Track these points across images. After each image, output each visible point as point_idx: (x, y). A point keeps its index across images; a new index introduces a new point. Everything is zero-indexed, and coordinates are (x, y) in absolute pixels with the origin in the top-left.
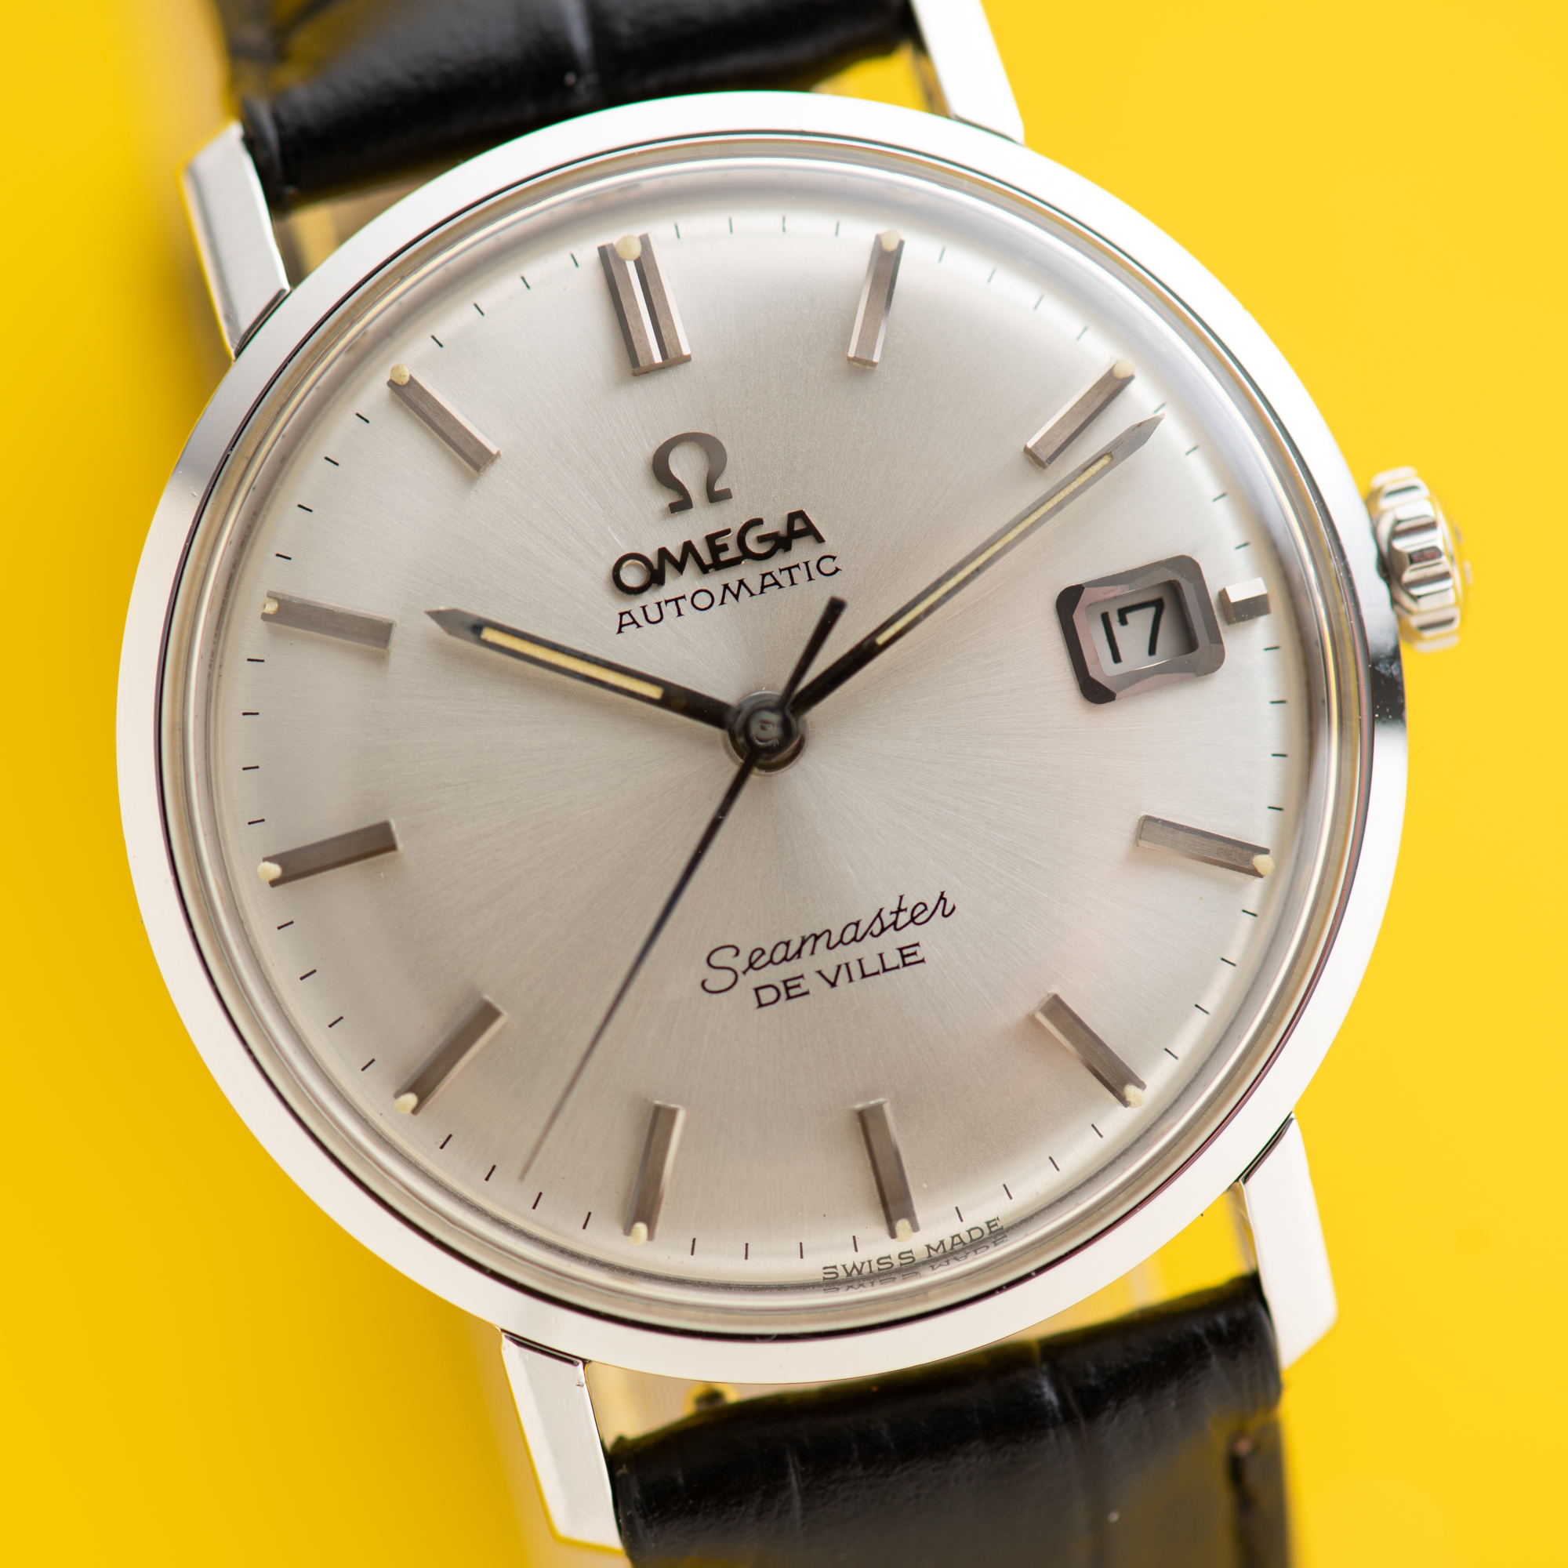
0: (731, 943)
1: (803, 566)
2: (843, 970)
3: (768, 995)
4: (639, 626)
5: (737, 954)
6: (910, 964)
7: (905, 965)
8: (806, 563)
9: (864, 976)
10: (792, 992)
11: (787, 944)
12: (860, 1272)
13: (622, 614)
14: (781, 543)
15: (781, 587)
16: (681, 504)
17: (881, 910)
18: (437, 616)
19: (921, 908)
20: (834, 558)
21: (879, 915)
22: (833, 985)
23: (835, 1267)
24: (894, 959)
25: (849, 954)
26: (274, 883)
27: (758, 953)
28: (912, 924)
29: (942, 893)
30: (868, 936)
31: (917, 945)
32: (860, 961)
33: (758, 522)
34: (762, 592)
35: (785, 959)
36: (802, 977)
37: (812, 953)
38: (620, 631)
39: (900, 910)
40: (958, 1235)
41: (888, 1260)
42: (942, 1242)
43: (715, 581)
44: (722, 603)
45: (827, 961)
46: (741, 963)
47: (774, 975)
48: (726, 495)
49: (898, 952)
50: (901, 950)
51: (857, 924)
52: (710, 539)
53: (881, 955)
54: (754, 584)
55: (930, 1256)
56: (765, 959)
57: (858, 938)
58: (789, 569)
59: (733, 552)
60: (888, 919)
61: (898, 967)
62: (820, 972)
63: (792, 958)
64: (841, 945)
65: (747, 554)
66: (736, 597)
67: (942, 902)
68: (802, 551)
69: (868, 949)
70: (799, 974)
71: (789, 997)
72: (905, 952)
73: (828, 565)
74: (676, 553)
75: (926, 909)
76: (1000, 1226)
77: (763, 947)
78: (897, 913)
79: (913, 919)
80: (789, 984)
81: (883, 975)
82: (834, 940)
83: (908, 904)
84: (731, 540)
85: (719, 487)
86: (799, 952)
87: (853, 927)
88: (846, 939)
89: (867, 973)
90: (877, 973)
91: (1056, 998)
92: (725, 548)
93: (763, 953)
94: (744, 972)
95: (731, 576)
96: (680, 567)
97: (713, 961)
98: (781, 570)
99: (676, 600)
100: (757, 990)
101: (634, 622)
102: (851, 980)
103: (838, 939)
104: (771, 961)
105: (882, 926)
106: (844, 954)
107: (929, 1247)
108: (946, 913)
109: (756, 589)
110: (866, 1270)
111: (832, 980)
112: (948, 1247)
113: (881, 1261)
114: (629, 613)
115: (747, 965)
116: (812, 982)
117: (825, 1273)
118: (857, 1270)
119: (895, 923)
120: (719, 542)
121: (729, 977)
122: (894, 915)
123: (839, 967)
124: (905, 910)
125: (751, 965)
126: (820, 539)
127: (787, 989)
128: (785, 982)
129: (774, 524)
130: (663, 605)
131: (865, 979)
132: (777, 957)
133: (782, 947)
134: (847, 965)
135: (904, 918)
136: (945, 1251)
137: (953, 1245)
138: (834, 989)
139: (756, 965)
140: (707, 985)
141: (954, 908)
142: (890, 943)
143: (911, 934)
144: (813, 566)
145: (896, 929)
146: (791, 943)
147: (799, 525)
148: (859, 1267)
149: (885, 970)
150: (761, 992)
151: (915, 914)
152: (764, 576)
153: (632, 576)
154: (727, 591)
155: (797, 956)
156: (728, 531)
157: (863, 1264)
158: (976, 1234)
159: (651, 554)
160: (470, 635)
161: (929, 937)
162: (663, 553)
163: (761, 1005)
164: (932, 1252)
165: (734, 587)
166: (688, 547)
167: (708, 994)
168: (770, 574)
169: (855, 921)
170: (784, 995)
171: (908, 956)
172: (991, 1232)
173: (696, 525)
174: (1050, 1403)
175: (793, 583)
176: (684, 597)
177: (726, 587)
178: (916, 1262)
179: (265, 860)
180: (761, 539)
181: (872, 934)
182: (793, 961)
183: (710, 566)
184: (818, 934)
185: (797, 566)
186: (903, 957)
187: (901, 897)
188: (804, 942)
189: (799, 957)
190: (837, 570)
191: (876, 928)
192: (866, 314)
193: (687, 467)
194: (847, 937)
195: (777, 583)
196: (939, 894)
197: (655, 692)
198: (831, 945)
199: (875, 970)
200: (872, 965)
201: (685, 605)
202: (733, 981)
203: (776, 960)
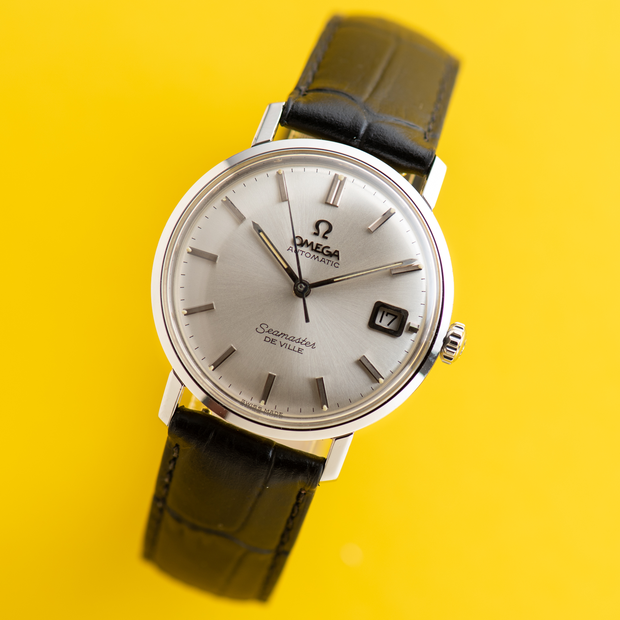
0: (267, 324)
1: (332, 262)
2: (285, 345)
3: (267, 339)
4: (292, 252)
5: (267, 327)
6: (299, 352)
7: (298, 352)
8: (333, 262)
9: (289, 348)
10: (273, 342)
11: (278, 332)
12: (249, 405)
13: (290, 247)
14: (330, 255)
15: (325, 263)
16: (316, 234)
17: (301, 338)
18: (254, 223)
19: (309, 343)
20: (339, 264)
21: (300, 339)
22: (281, 346)
23: (245, 401)
24: (296, 349)
25: (289, 342)
26: (188, 253)
27: (271, 330)
28: (305, 345)
29: (315, 343)
30: (295, 342)
31: (303, 350)
32: (290, 345)
33: (329, 247)
34: (320, 261)
35: (276, 335)
36: (277, 340)
37: (282, 337)
38: (288, 250)
39: (304, 341)
40: (273, 411)
41: (256, 406)
42: (269, 410)
43: (313, 253)
44: (311, 258)
45: (284, 341)
46: (267, 330)
47: (272, 336)
48: (326, 238)
49: (298, 349)
50: (299, 348)
51: (294, 338)
52: (317, 244)
53: (295, 347)
54: (320, 259)
56: (272, 332)
57: (293, 340)
58: (329, 261)
59: (320, 250)
60: (301, 341)
61: (296, 351)
62: (281, 342)
64: (288, 340)
65: (322, 252)
66: (315, 259)
67: (314, 345)
68: (333, 259)
69: (293, 344)
71: (271, 343)
72: (300, 349)
73: (336, 265)
74: (309, 243)
75: (309, 344)
76: (282, 415)
78: (303, 341)
79: (305, 344)
80: (273, 340)
81: (292, 351)
82: (287, 338)
83: (307, 341)
84: (321, 248)
85: (326, 235)
86: (279, 335)
87: (293, 338)
88: (290, 339)
89: (290, 348)
90: (292, 350)
91: (322, 378)
92: (319, 248)
93: (272, 331)
94: (266, 332)
95: (317, 254)
96: (308, 246)
97: (262, 326)
98: (327, 260)
99: (303, 251)
100: (266, 337)
101: (292, 250)
102: (286, 348)
103: (289, 338)
104: (273, 333)
105: (299, 341)
106: (287, 341)
107: (265, 409)
108: (313, 347)
109: (320, 260)
110: (250, 405)
111: (282, 345)
112: (269, 412)
113: (254, 406)
114: (292, 248)
116: (278, 343)
117: (242, 401)
119: (301, 343)
120: (319, 246)
121: (262, 331)
122: (302, 341)
123: (285, 343)
124: (305, 341)
125: (268, 331)
126: (338, 259)
127: (272, 341)
128: (273, 339)
129: (332, 250)
130: (300, 251)
131: (289, 350)
132: (275, 333)
133: (277, 332)
134: (287, 344)
135: (304, 343)
137: (271, 412)
138: (281, 347)
139: (269, 332)
140: (257, 330)
141: (315, 348)
142: (298, 346)
143: (303, 347)
144: (334, 263)
145: (301, 344)
147: (336, 254)
149: (293, 350)
150: (267, 338)
151: (307, 343)
152: (323, 258)
153: (298, 241)
154: (314, 257)
156: (322, 245)
158: (276, 413)
159: (304, 240)
160: (258, 231)
161: (307, 350)
162: (306, 241)
163: (265, 340)
164: (266, 411)
165: (316, 257)
166: (312, 243)
167: (256, 331)
168: (324, 259)
169: (294, 337)
170: (270, 342)
171: (300, 351)
172: (280, 415)
173: (317, 240)
174: (269, 456)
175: (327, 264)
176: (305, 252)
177: (314, 256)
178: (261, 411)
179: (190, 247)
180: (327, 251)
181: (296, 342)
182: (277, 336)
183: (314, 250)
184: (285, 334)
185: (331, 261)
186: (299, 350)
187: (306, 338)
188: (282, 334)
189: (279, 336)
190: (338, 267)
191: (297, 341)
192: (377, 222)
193: (323, 228)
194: (291, 339)
195: (324, 262)
196: (314, 343)
197: (286, 267)
198: (286, 338)
199: (291, 349)
200: (291, 348)
201: (304, 254)
202: (263, 332)
203: (274, 334)
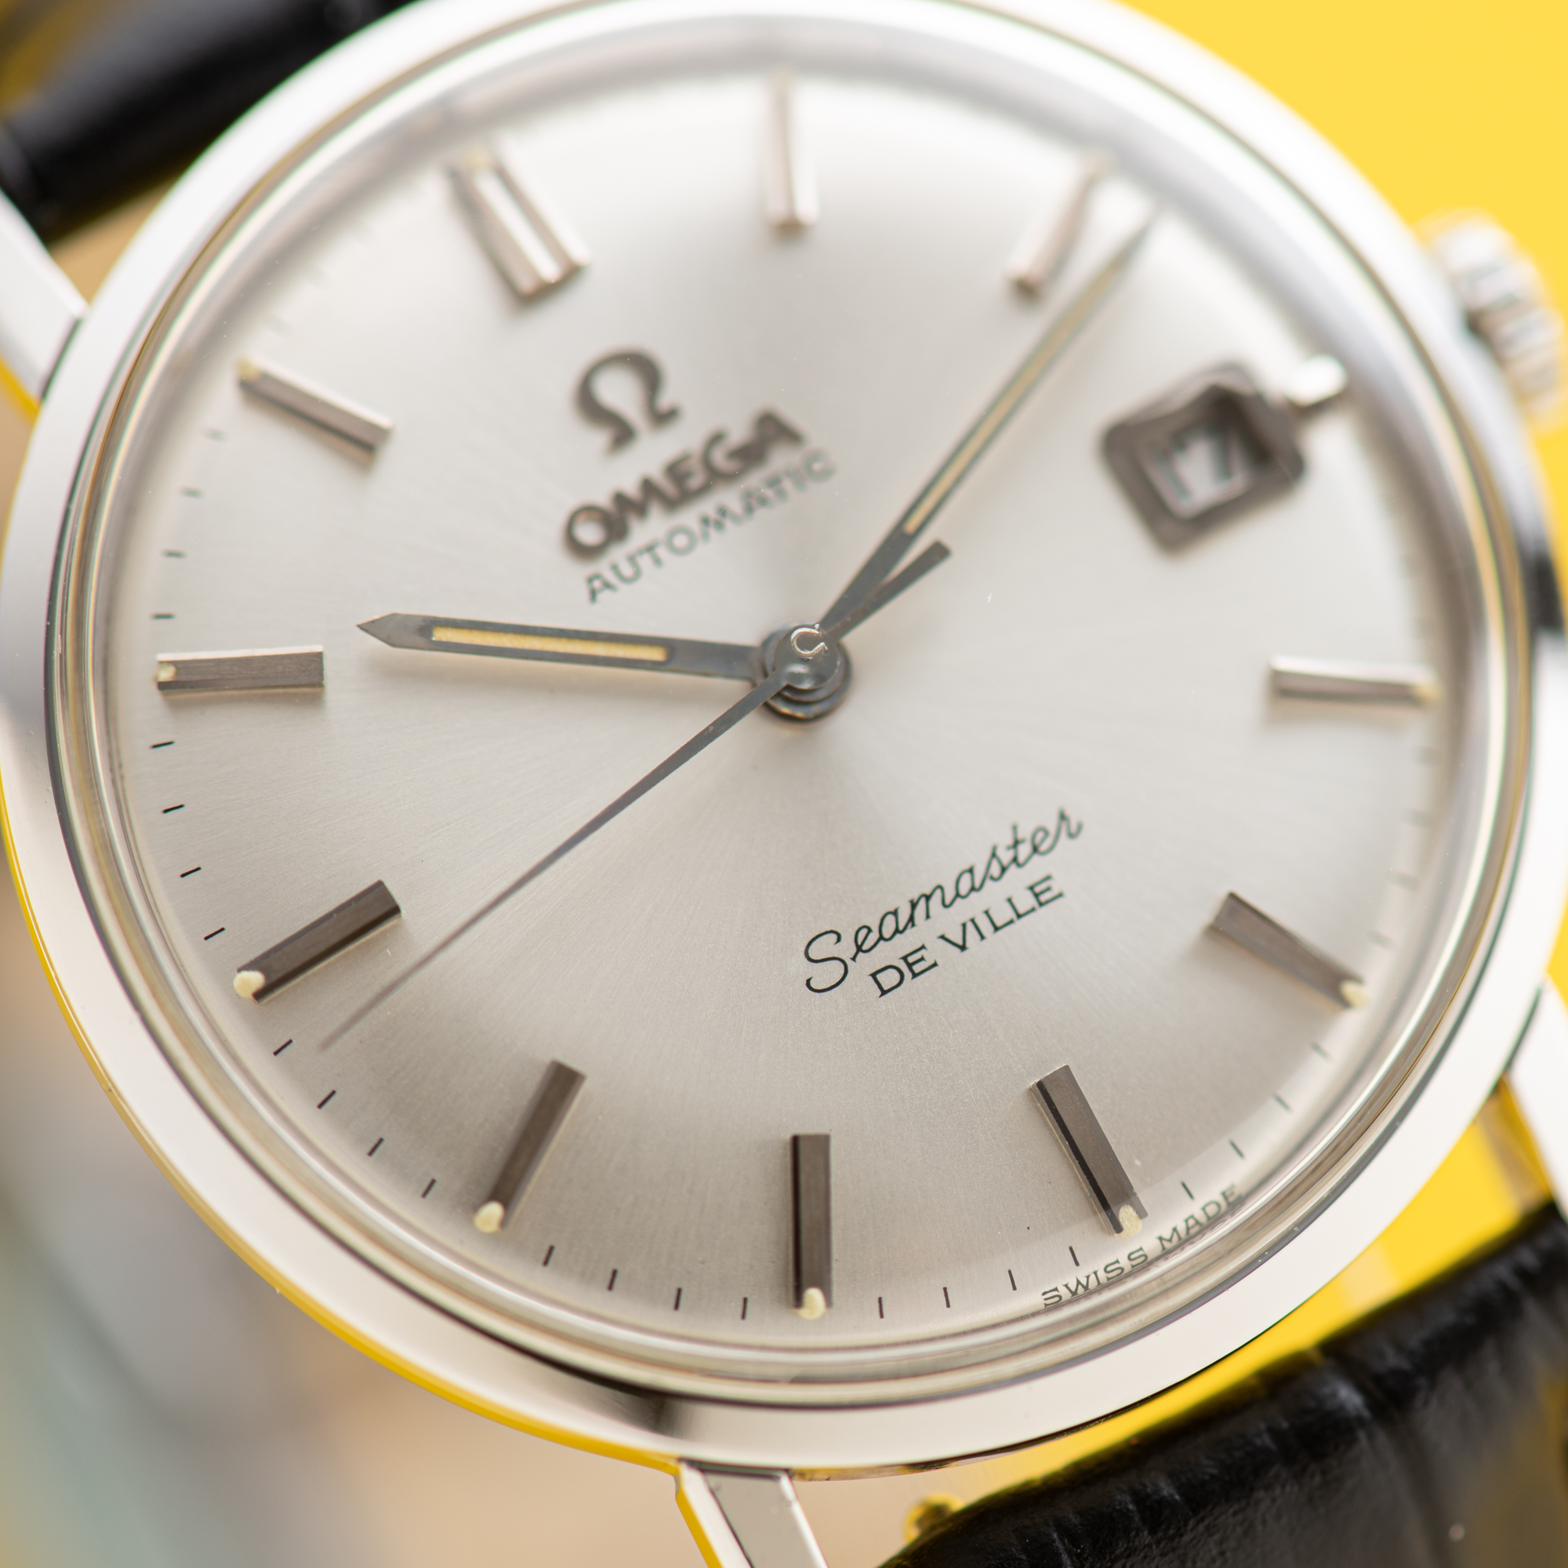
0: (828, 929)
1: (787, 474)
2: (970, 928)
3: (889, 979)
4: (614, 588)
5: (839, 939)
6: (1048, 902)
7: (1041, 904)
8: (791, 470)
9: (996, 929)
10: (917, 968)
11: (895, 913)
12: (1086, 1288)
13: (590, 581)
15: (769, 503)
16: (622, 434)
17: (995, 847)
18: (367, 628)
19: (1041, 834)
20: (822, 455)
21: (994, 855)
22: (963, 948)
23: (1056, 1289)
24: (1025, 901)
25: (971, 907)
26: (259, 995)
27: (864, 932)
28: (1035, 855)
29: (1062, 810)
30: (988, 883)
31: (1048, 878)
32: (987, 913)
33: (719, 437)
34: (749, 515)
35: (897, 931)
36: (923, 947)
37: (928, 916)
38: (592, 601)
39: (1016, 843)
40: (1192, 1217)
41: (1117, 1266)
42: (1175, 1230)
43: (689, 517)
44: (705, 540)
45: (948, 921)
46: (846, 949)
47: (890, 953)
48: (674, 413)
49: (1029, 892)
50: (1031, 888)
51: (971, 871)
52: (670, 468)
53: (1010, 901)
54: (737, 509)
55: (1164, 1248)
56: (874, 936)
57: (977, 886)
58: (773, 480)
59: (701, 477)
60: (1006, 856)
61: (1034, 909)
62: (943, 937)
63: (905, 928)
64: (959, 901)
65: (718, 476)
66: (720, 527)
67: (1064, 821)
68: (781, 459)
69: (993, 897)
70: (919, 946)
71: (915, 975)
72: (1037, 889)
73: (818, 466)
74: (634, 495)
75: (1047, 834)
76: (1237, 1192)
77: (867, 924)
78: (1015, 846)
79: (1035, 849)
80: (911, 959)
81: (1019, 923)
82: (949, 895)
83: (1025, 833)
84: (695, 466)
85: (660, 407)
86: (911, 919)
87: (967, 876)
88: (964, 889)
89: (999, 923)
90: (1011, 922)
91: (1233, 897)
92: (689, 474)
93: (870, 930)
94: (854, 959)
95: (707, 506)
96: (642, 509)
97: (813, 955)
98: (762, 484)
99: (650, 548)
100: (874, 975)
101: (607, 585)
102: (982, 937)
103: (953, 893)
104: (881, 938)
105: (1001, 866)
106: (964, 910)
107: (1161, 1239)
108: (1073, 833)
109: (741, 514)
110: (1092, 1283)
111: (960, 942)
112: (1182, 1232)
113: (1109, 1269)
114: (598, 577)
115: (854, 950)
116: (936, 951)
117: (1046, 1299)
118: (1083, 1286)
119: (1015, 860)
120: (680, 470)
121: (837, 968)
122: (1012, 850)
123: (964, 926)
124: (1024, 840)
125: (859, 949)
126: (798, 437)
127: (910, 966)
128: (905, 958)
130: (635, 558)
131: (1000, 933)
132: (888, 931)
133: (890, 919)
134: (973, 921)
135: (1024, 850)
136: (1180, 1238)
137: (1188, 1229)
138: (966, 953)
139: (865, 947)
140: (813, 984)
141: (1080, 827)
142: (1016, 883)
143: (1037, 868)
144: (799, 470)
145: (1019, 865)
146: (899, 911)
147: (769, 428)
148: (1085, 1283)
149: (1019, 916)
150: (879, 977)
151: (1037, 843)
152: (745, 496)
153: (589, 534)
154: (707, 525)
155: (910, 925)
156: (686, 457)
157: (1088, 1277)
158: (1212, 1210)
159: (605, 503)
160: (420, 640)
161: (1060, 865)
163: (884, 992)
164: (1165, 1243)
165: (713, 516)
166: (646, 485)
167: (817, 995)
168: (752, 490)
169: (967, 868)
170: (908, 974)
171: (1040, 894)
172: (1228, 1202)
175: (782, 496)
176: (657, 543)
177: (704, 519)
178: (1149, 1260)
179: (240, 970)
180: (730, 454)
181: (993, 879)
182: (908, 932)
183: (678, 500)
184: (928, 893)
185: (781, 475)
186: (1037, 896)
187: (1015, 825)
188: (914, 905)
189: (913, 925)
190: (829, 469)
191: (995, 870)
193: (620, 392)
194: (964, 887)
195: (763, 499)
196: (1058, 812)
197: (656, 654)
198: (948, 902)
199: (1007, 919)
200: (1002, 914)
201: (662, 552)
202: (842, 972)
203: (886, 935)
